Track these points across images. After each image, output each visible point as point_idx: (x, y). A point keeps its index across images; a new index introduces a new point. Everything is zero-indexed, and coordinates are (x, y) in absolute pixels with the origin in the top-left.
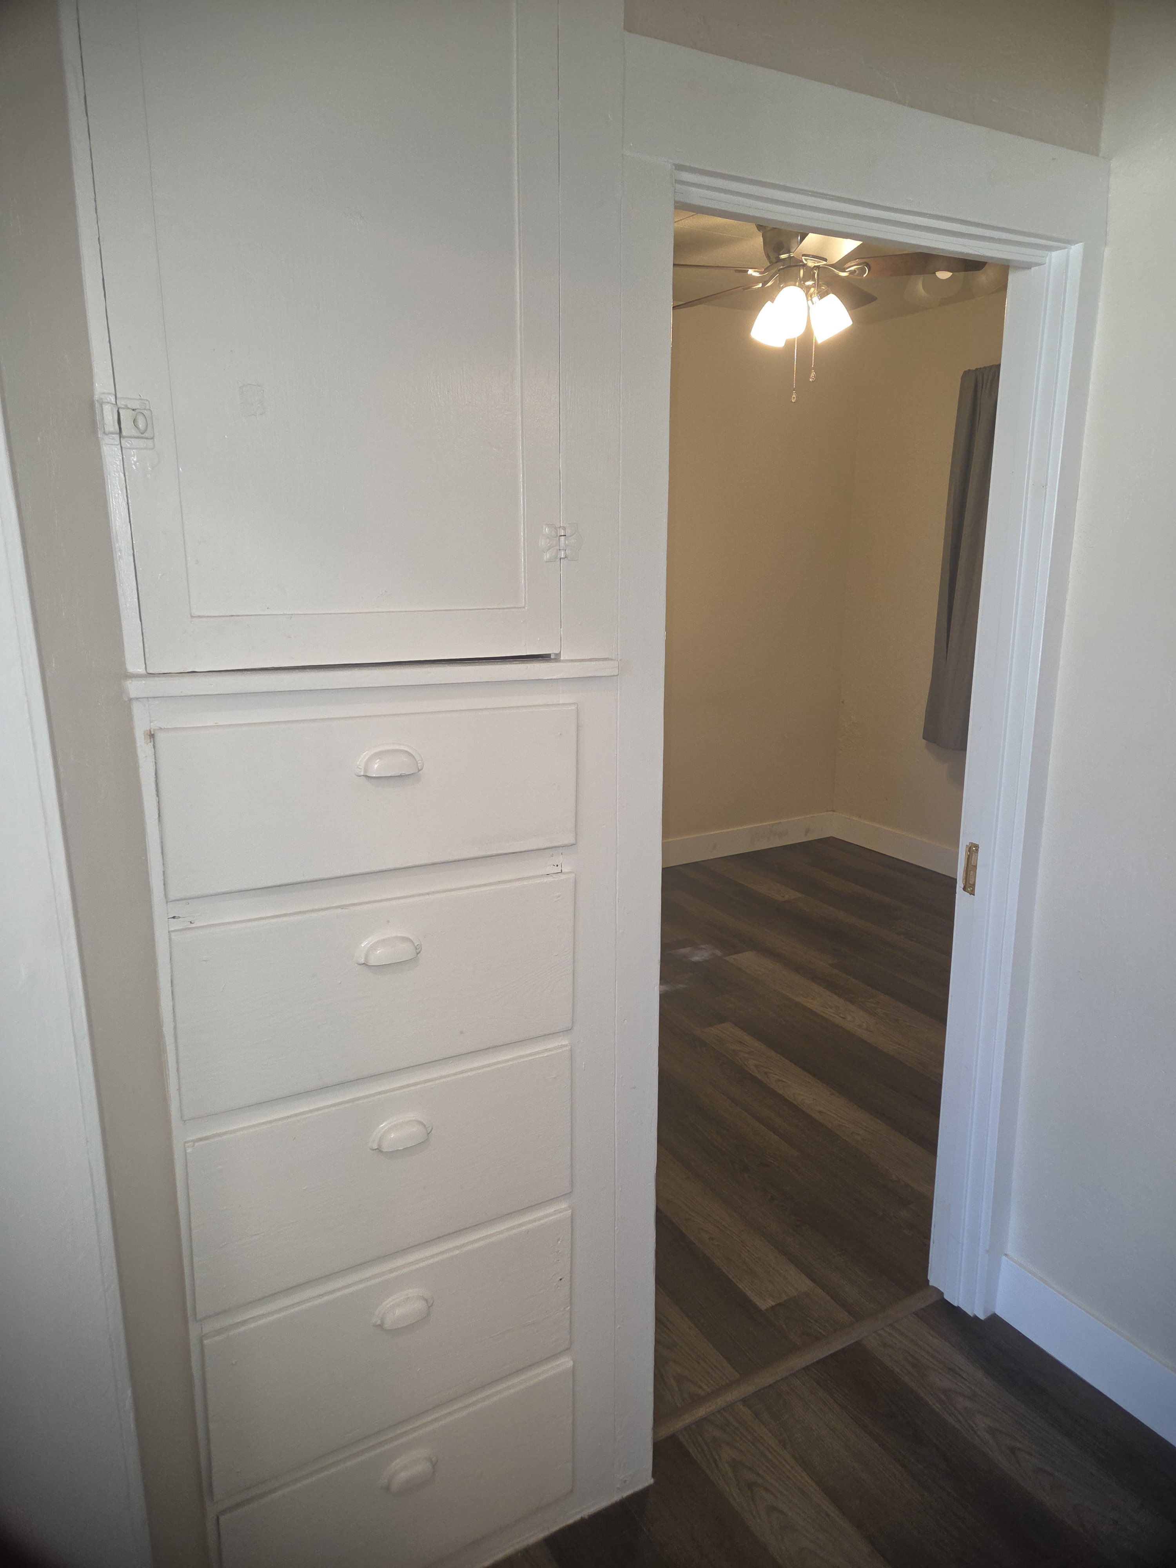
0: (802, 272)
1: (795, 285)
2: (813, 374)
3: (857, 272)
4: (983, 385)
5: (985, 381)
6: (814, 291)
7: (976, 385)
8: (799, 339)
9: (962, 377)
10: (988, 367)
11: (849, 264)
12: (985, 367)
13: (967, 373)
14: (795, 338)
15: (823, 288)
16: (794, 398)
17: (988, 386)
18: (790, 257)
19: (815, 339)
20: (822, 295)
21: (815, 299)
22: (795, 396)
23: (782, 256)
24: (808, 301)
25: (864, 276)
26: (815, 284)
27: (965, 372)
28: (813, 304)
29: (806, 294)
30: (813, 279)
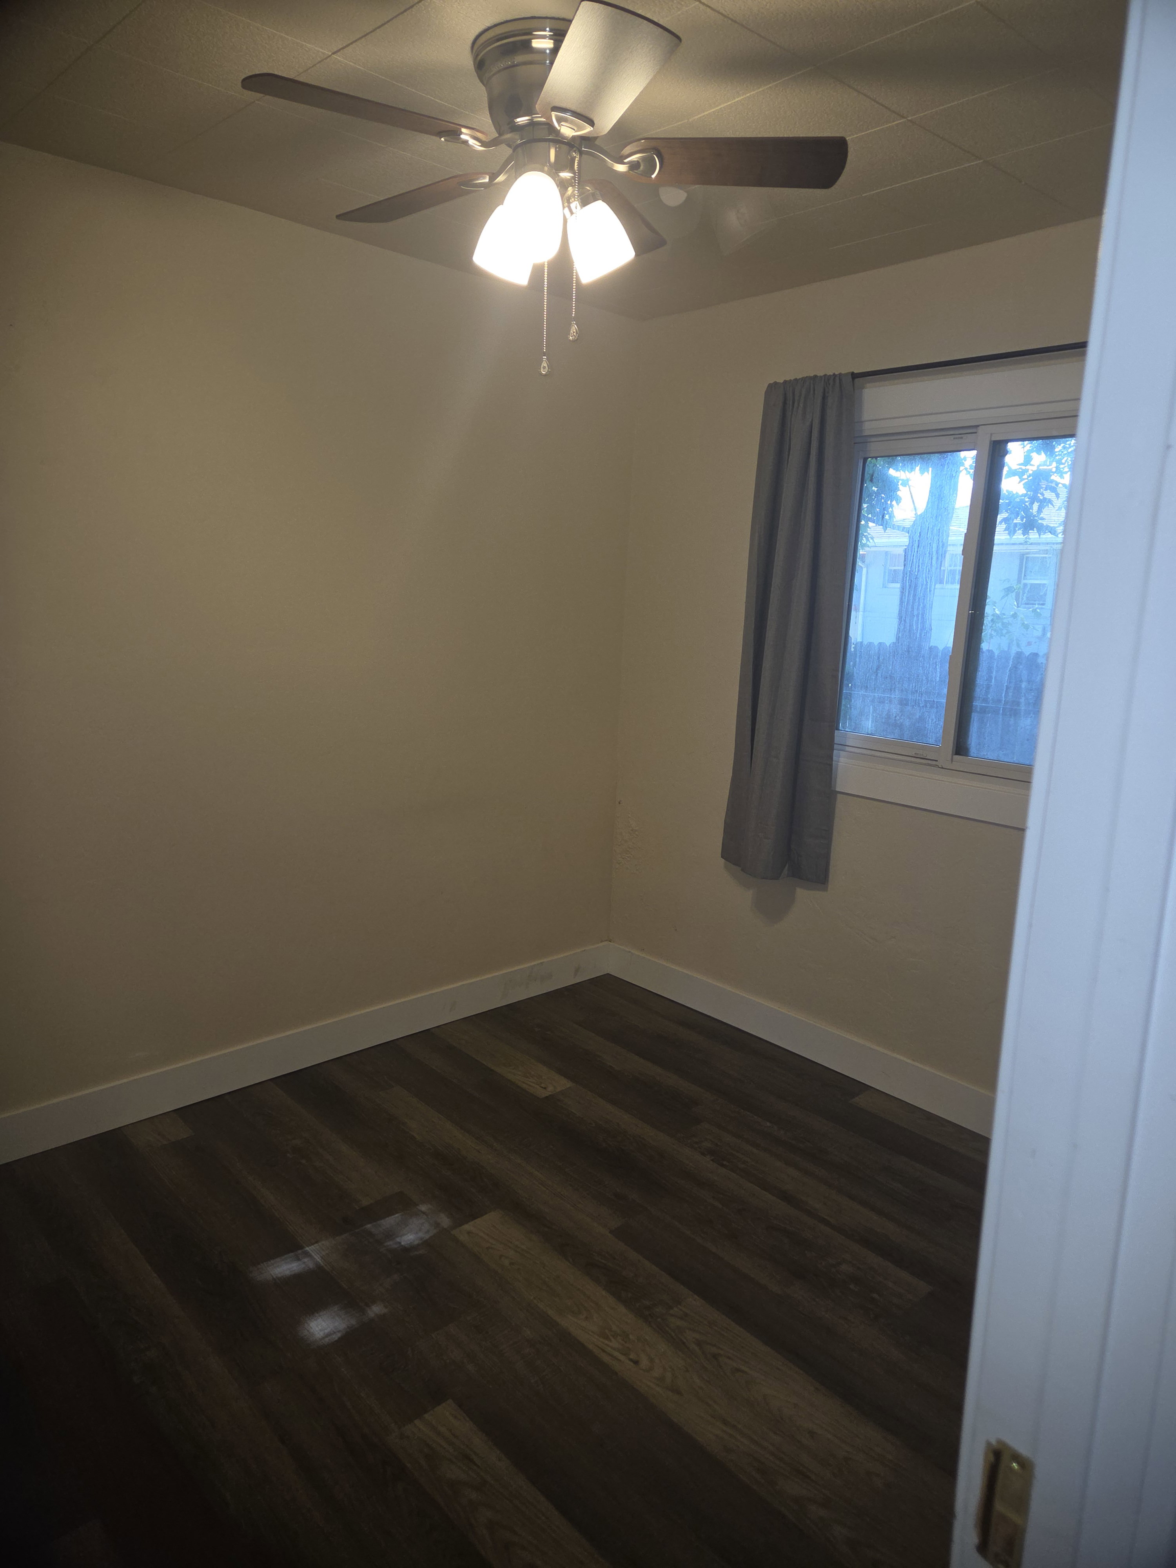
0: (553, 152)
1: (542, 171)
2: (574, 328)
3: (642, 168)
4: (793, 403)
5: (796, 398)
6: (574, 191)
7: (785, 403)
8: (550, 263)
9: (766, 392)
10: (800, 379)
11: (627, 150)
12: (796, 379)
13: (773, 387)
14: (543, 265)
15: (588, 188)
16: (544, 368)
17: (801, 405)
18: (532, 124)
19: (577, 273)
20: (585, 203)
21: (575, 204)
22: (545, 365)
23: (518, 120)
24: (564, 208)
25: (653, 176)
26: (573, 178)
27: (770, 386)
28: (572, 213)
29: (562, 195)
30: (572, 169)
